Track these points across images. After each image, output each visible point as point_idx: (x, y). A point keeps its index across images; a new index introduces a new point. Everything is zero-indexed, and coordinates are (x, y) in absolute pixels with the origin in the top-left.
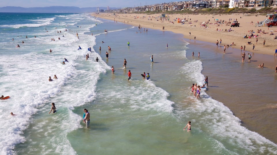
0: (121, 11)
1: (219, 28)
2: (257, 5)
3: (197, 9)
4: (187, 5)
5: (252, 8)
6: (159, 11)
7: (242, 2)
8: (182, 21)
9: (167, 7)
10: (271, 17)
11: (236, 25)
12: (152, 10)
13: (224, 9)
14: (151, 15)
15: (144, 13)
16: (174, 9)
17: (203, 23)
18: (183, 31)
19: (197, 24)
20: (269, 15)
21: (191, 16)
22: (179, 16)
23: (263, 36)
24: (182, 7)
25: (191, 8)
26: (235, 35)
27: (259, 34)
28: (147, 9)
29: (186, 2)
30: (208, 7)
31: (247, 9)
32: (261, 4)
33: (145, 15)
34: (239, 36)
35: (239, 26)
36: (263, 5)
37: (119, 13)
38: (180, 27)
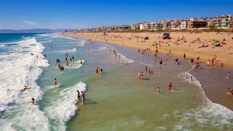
0: (78, 31)
1: (138, 40)
2: (154, 28)
3: (123, 30)
4: (117, 28)
5: (152, 29)
6: (101, 31)
7: (147, 26)
8: (117, 37)
9: (105, 29)
10: (164, 34)
11: (147, 38)
12: (97, 31)
13: (137, 30)
14: (97, 34)
15: (92, 32)
16: (110, 30)
17: (129, 38)
18: (118, 42)
19: (125, 38)
20: (162, 33)
21: (120, 34)
22: (113, 34)
23: (162, 44)
24: (114, 29)
25: (119, 29)
26: (148, 44)
27: (159, 43)
28: (94, 30)
29: (115, 26)
30: (129, 29)
31: (150, 30)
32: (157, 27)
33: (93, 33)
34: (150, 44)
35: (148, 39)
37: (77, 32)
38: (116, 40)
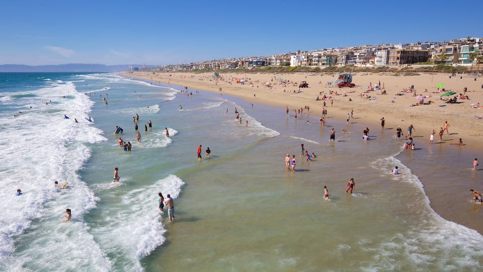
0: (162, 70)
1: (286, 89)
2: (320, 64)
3: (254, 68)
4: (243, 63)
5: (316, 66)
6: (209, 69)
7: (305, 59)
8: (242, 81)
9: (218, 64)
10: (341, 77)
11: (305, 85)
12: (200, 68)
13: (285, 67)
14: (202, 75)
15: (191, 72)
16: (227, 67)
17: (267, 83)
18: (245, 92)
19: (259, 84)
20: (337, 75)
21: (249, 75)
22: (234, 75)
23: (337, 98)
24: (236, 64)
25: (247, 66)
26: (306, 97)
27: (331, 95)
28: (194, 67)
29: (239, 59)
30: (267, 65)
31: (310, 68)
32: (325, 62)
33: (193, 74)
34: (311, 98)
35: (307, 87)
36: (327, 64)
37: (158, 72)
38: (240, 88)
